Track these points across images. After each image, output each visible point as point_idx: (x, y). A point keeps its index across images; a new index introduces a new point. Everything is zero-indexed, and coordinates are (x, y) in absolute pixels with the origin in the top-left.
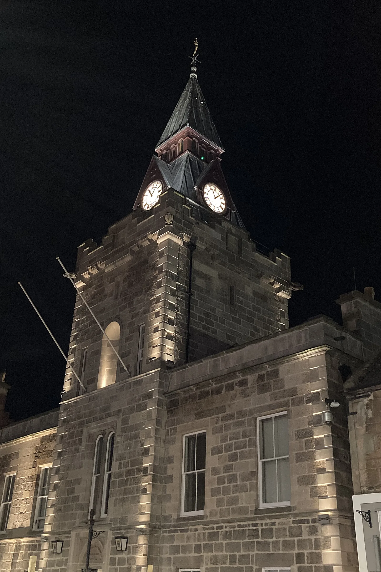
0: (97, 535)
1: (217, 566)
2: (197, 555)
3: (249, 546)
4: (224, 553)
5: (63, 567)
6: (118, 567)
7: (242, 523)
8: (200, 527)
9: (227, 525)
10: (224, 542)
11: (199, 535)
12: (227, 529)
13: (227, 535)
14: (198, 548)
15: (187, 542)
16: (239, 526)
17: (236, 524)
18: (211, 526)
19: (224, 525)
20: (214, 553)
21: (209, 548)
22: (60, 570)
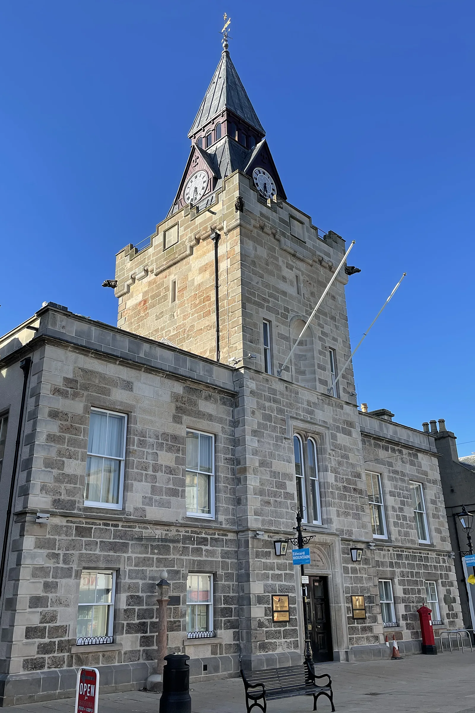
0: (308, 541)
1: (404, 579)
2: (391, 569)
3: (419, 566)
4: (407, 570)
5: (288, 572)
6: (352, 575)
7: (414, 551)
8: (391, 549)
9: (407, 550)
10: (406, 562)
11: (391, 554)
12: (407, 553)
13: (407, 558)
14: (391, 565)
15: (383, 559)
16: (413, 552)
17: (411, 551)
18: (397, 549)
19: (405, 550)
20: (402, 570)
21: (398, 565)
22: (283, 574)
